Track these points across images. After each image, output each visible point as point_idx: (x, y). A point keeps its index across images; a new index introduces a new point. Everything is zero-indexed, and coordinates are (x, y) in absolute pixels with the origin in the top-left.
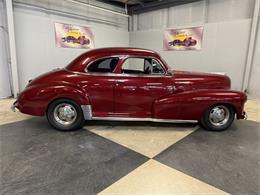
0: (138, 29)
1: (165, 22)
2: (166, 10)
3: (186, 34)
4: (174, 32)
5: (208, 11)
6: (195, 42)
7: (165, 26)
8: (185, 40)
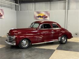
0: (21, 10)
1: (34, 8)
2: (34, 3)
3: (43, 14)
4: (38, 13)
5: (50, 6)
6: (47, 17)
7: (34, 10)
8: (43, 16)
